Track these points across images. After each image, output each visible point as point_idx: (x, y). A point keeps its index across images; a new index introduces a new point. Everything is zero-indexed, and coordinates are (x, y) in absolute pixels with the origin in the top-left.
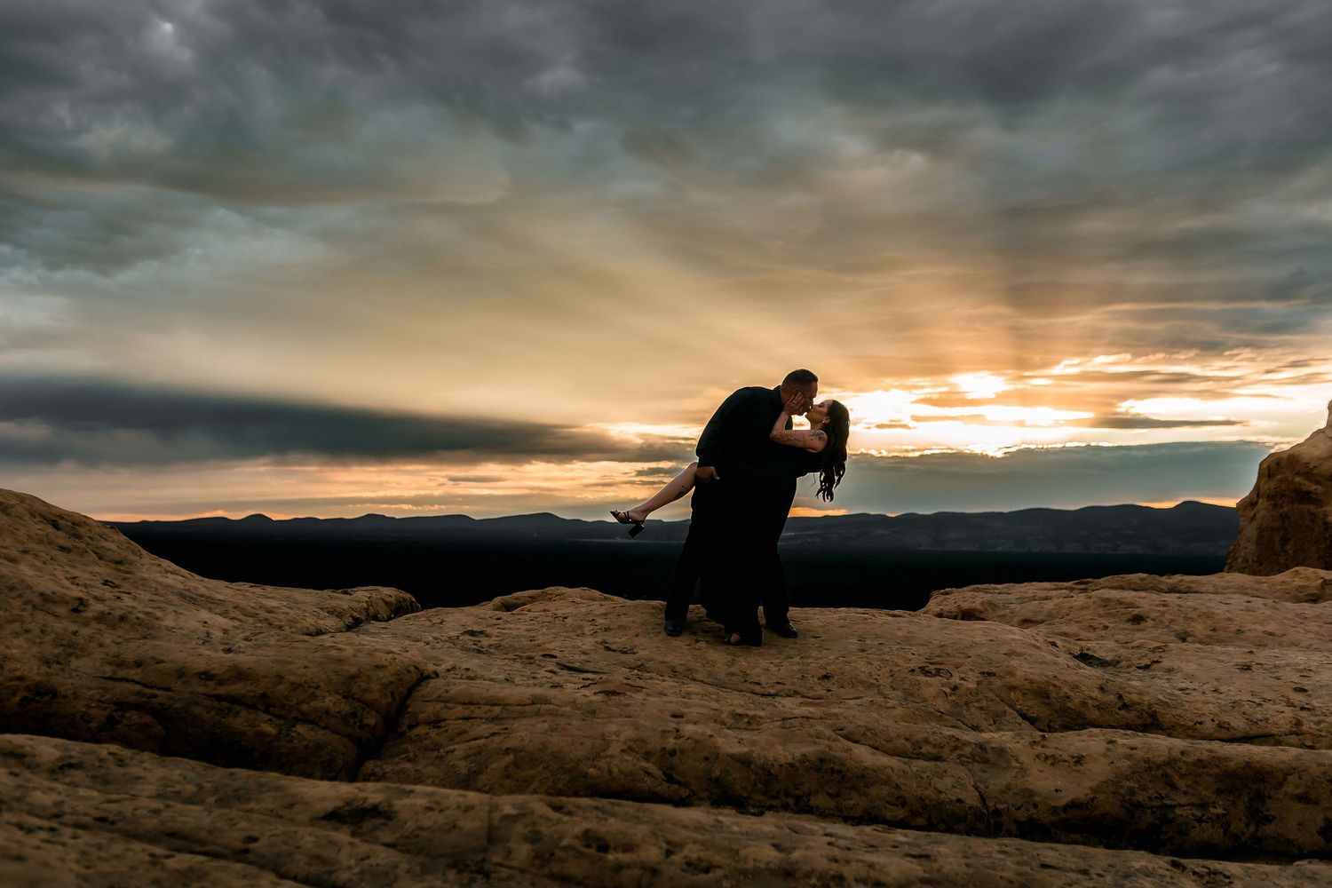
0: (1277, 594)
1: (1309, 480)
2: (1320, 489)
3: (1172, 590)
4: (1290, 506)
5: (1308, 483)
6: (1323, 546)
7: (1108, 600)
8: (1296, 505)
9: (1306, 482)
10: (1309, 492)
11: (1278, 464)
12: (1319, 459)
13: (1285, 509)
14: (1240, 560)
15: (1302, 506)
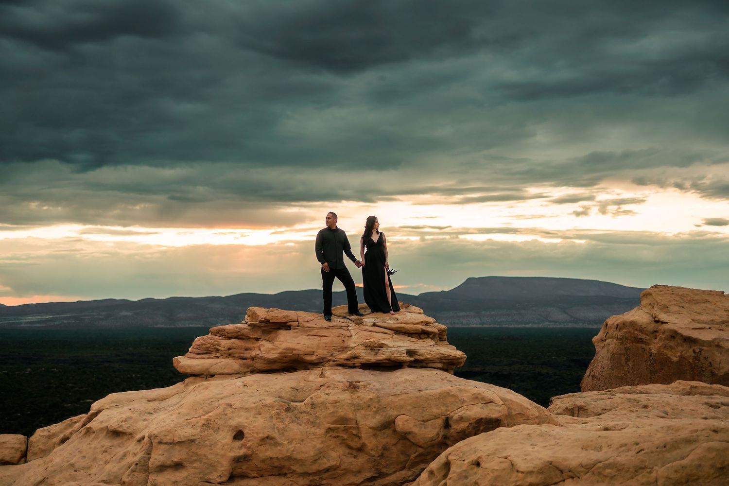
0: (676, 392)
1: (642, 333)
2: (647, 338)
3: (641, 393)
4: (631, 344)
5: (642, 335)
6: (649, 363)
7: (630, 399)
8: (634, 344)
9: (640, 334)
10: (641, 339)
11: (624, 324)
12: (647, 324)
13: (628, 345)
14: (599, 367)
15: (638, 345)
